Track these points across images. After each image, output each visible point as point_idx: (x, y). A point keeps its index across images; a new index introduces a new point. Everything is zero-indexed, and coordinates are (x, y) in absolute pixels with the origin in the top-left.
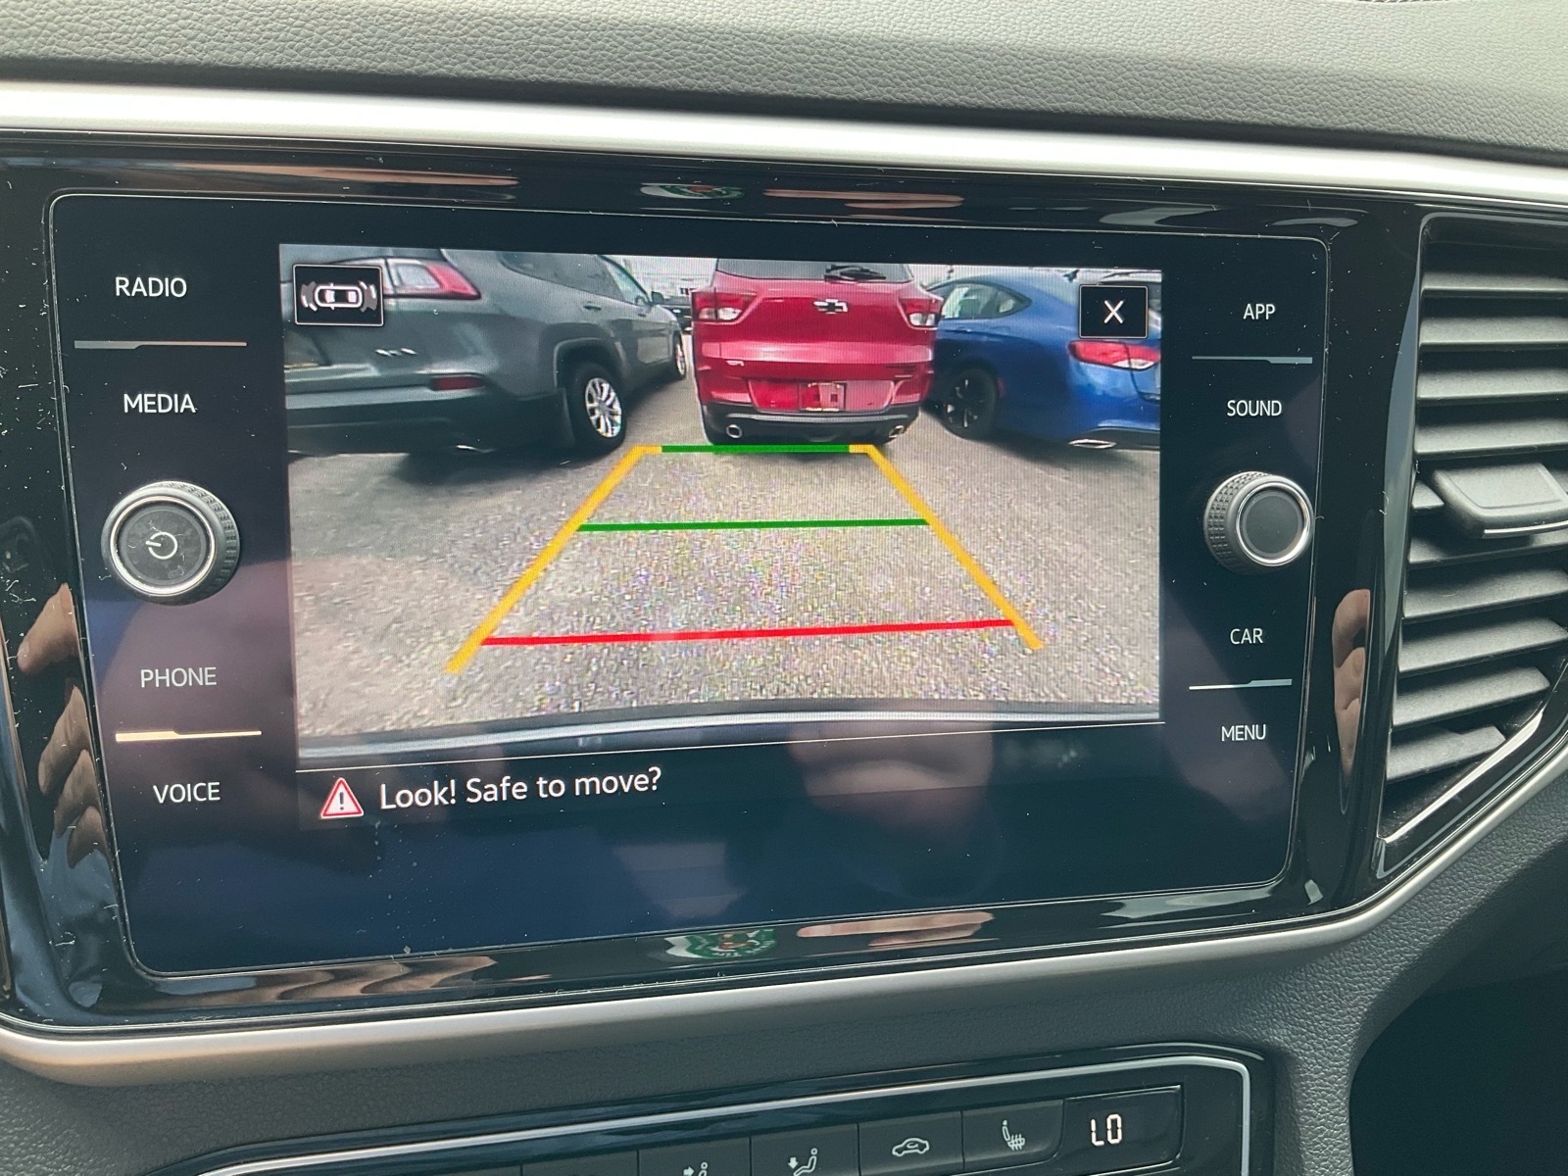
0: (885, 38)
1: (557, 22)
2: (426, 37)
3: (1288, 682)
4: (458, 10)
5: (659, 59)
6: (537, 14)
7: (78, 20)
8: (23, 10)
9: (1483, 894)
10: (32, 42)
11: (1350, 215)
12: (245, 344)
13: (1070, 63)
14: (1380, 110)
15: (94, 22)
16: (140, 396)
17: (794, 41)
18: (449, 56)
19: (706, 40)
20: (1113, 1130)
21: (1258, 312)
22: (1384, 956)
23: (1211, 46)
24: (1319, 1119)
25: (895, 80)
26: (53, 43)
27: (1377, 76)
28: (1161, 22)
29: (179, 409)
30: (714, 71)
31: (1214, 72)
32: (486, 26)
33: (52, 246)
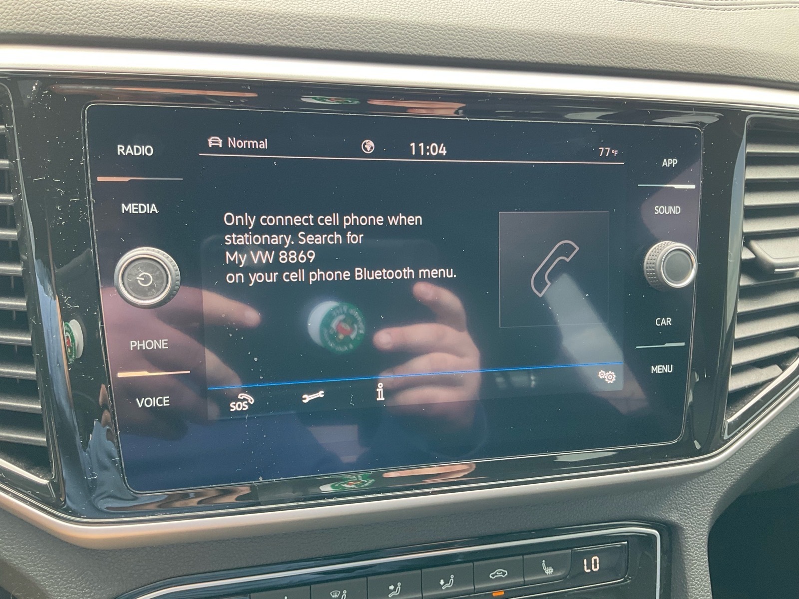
0: (492, 28)
1: (333, 19)
2: (270, 26)
3: (683, 344)
4: (285, 13)
5: (383, 38)
6: (324, 15)
7: (98, 16)
8: (71, 11)
9: (769, 447)
10: (76, 27)
12: (182, 179)
13: (580, 40)
14: (727, 65)
15: (106, 17)
16: (130, 205)
17: (448, 29)
18: (281, 36)
19: (406, 29)
20: (595, 564)
21: (669, 163)
22: (723, 478)
23: (646, 33)
24: (694, 557)
25: (497, 49)
26: (86, 28)
27: (725, 48)
28: (622, 21)
29: (150, 211)
30: (410, 44)
31: (648, 46)
32: (299, 21)
33: (86, 130)
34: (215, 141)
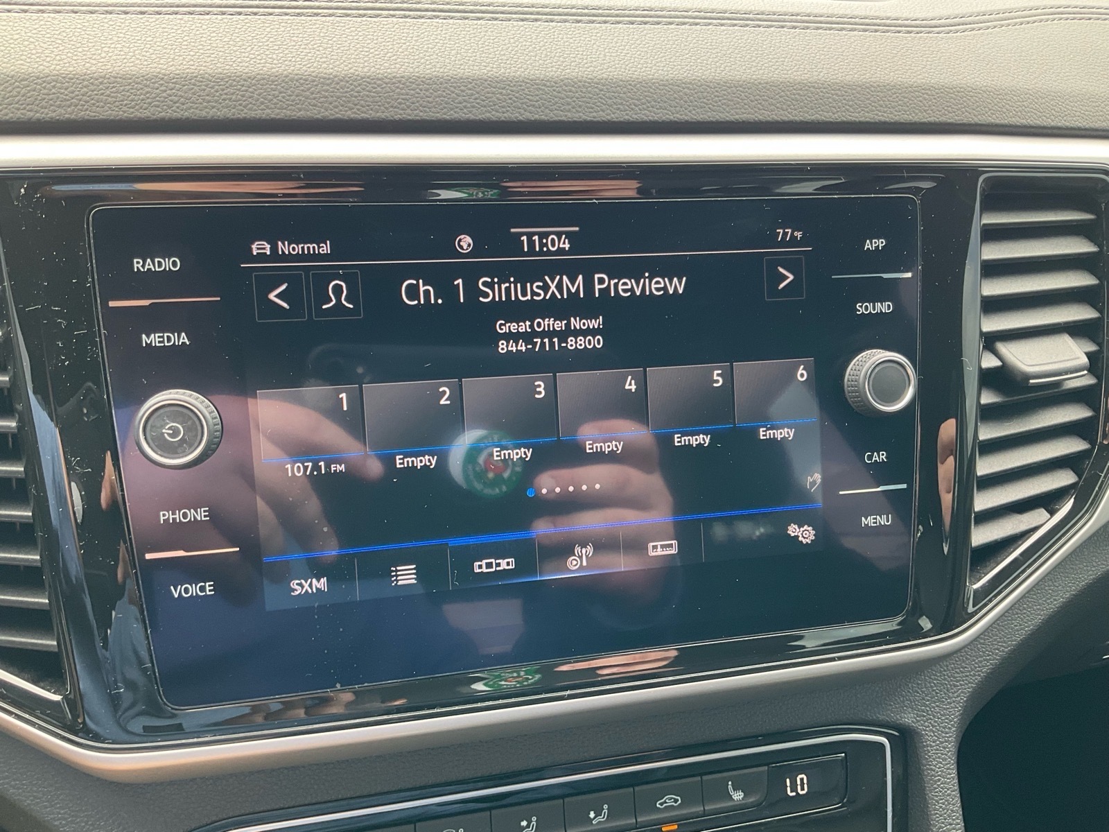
0: (624, 79)
1: (411, 80)
2: (327, 94)
3: (905, 486)
4: (346, 75)
5: (478, 101)
6: (398, 75)
7: (102, 94)
8: (66, 89)
9: (1040, 619)
10: (73, 110)
11: (932, 179)
12: (219, 299)
13: (745, 88)
14: (950, 109)
15: (112, 95)
16: (153, 335)
17: (564, 84)
18: (342, 106)
19: (507, 87)
20: (801, 785)
21: (874, 245)
22: (976, 663)
23: (836, 72)
24: (937, 772)
25: (631, 107)
26: (87, 110)
27: (947, 85)
28: (803, 58)
29: (178, 342)
30: (514, 107)
31: (839, 89)
32: (366, 85)
33: (92, 241)
34: (260, 247)
